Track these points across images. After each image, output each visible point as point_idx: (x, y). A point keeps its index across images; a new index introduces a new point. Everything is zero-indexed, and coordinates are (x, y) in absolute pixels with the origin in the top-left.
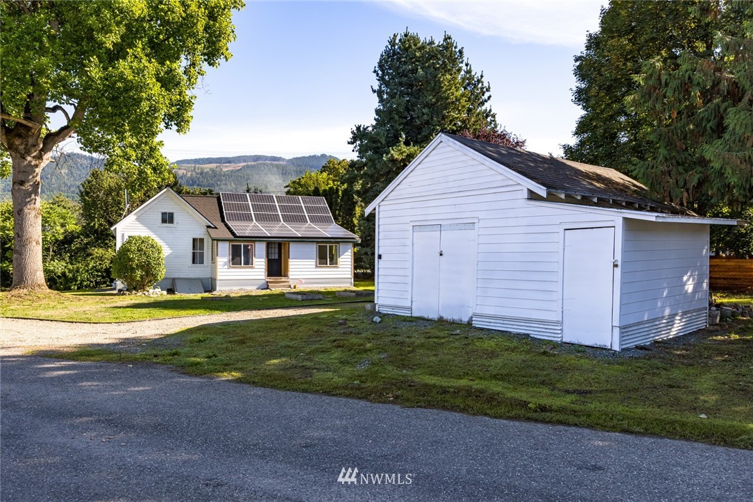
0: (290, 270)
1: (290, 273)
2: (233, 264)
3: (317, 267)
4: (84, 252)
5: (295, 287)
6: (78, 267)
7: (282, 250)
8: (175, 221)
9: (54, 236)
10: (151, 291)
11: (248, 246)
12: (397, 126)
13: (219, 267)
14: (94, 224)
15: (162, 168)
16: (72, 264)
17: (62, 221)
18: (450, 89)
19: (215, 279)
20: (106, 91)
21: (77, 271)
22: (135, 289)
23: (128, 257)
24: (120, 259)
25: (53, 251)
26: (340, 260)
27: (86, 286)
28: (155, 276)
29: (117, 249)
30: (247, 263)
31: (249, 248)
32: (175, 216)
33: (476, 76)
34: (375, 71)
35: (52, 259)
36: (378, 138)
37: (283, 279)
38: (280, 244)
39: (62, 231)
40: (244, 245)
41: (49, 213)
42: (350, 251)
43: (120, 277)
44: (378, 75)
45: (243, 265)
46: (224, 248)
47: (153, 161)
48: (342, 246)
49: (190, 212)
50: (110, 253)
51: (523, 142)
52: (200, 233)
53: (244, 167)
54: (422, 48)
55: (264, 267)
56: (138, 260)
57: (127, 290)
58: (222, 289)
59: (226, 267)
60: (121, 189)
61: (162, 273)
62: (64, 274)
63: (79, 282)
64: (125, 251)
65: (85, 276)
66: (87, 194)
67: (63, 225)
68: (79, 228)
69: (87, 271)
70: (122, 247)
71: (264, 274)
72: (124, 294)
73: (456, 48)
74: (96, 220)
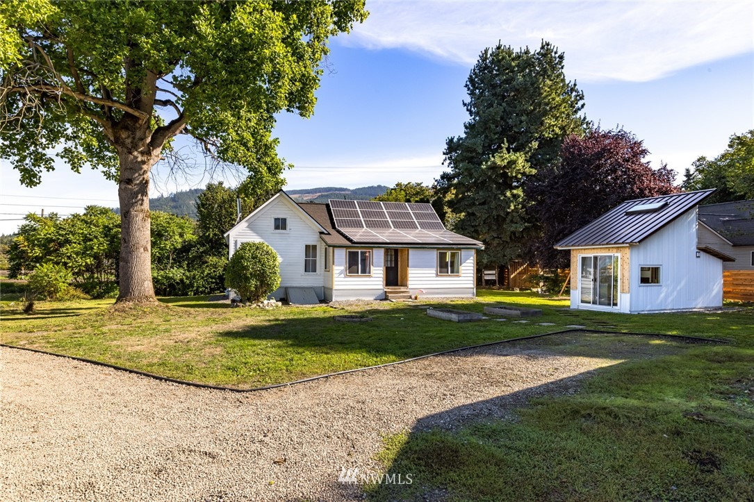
0: (409, 279)
1: (409, 283)
2: (349, 273)
3: (437, 275)
4: (199, 261)
5: (416, 298)
6: (194, 274)
7: (399, 257)
8: (288, 227)
9: (173, 245)
10: (266, 302)
11: (366, 253)
12: (492, 135)
13: (335, 276)
14: (209, 234)
15: (277, 168)
16: (189, 271)
17: (180, 230)
18: (550, 95)
19: (331, 289)
20: (219, 50)
21: (194, 278)
22: (249, 300)
23: (242, 265)
24: (233, 267)
25: (173, 259)
26: (461, 268)
27: (202, 293)
28: (269, 286)
29: (231, 256)
30: (364, 271)
31: (367, 254)
32: (288, 222)
33: (570, 85)
34: (466, 86)
35: (172, 267)
36: (475, 147)
37: (403, 289)
38: (396, 251)
39: (180, 240)
40: (361, 252)
41: (169, 223)
42: (472, 258)
43: (233, 287)
44: (469, 89)
45: (360, 274)
46: (341, 256)
47: (268, 159)
48: (463, 253)
49: (303, 218)
50: (223, 261)
51: (640, 143)
52: (312, 239)
53: (319, 196)
54: (518, 57)
55: (382, 276)
56: (253, 268)
57: (241, 301)
58: (339, 299)
59: (342, 275)
60: (233, 201)
61: (278, 283)
62: (182, 280)
63: (195, 288)
64: (238, 257)
65: (201, 282)
66: (203, 205)
67: (181, 235)
68: (195, 238)
69: (203, 278)
70: (235, 254)
71: (381, 283)
72: (237, 306)
73: (556, 53)
74: (211, 230)
